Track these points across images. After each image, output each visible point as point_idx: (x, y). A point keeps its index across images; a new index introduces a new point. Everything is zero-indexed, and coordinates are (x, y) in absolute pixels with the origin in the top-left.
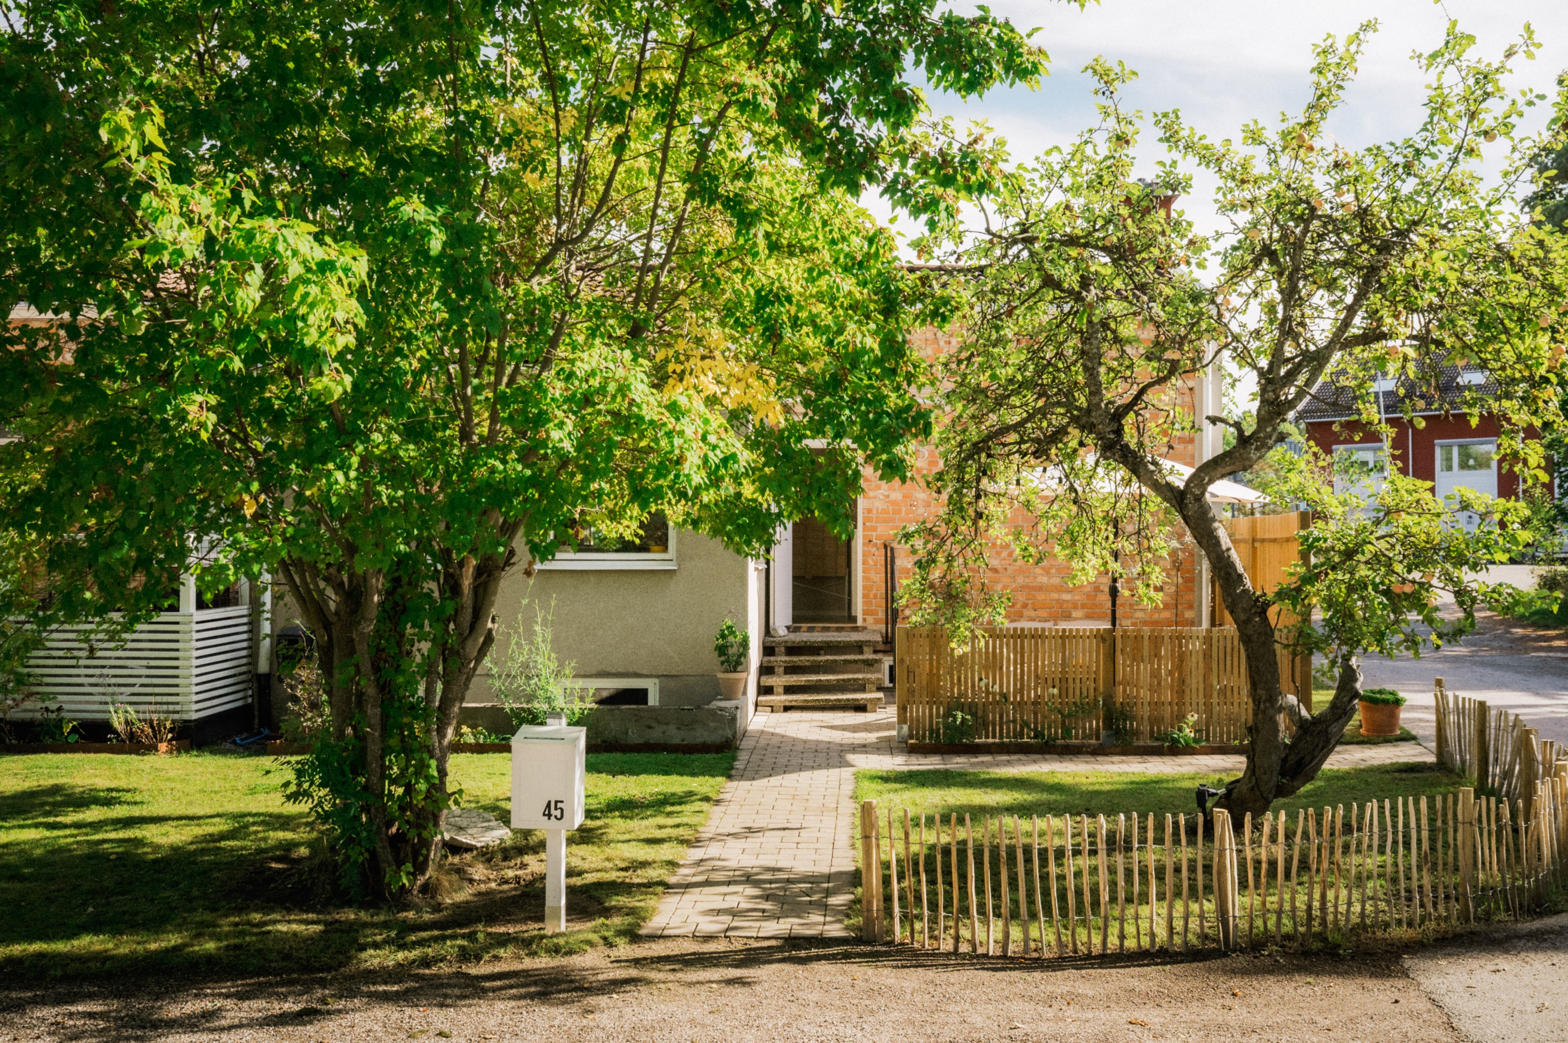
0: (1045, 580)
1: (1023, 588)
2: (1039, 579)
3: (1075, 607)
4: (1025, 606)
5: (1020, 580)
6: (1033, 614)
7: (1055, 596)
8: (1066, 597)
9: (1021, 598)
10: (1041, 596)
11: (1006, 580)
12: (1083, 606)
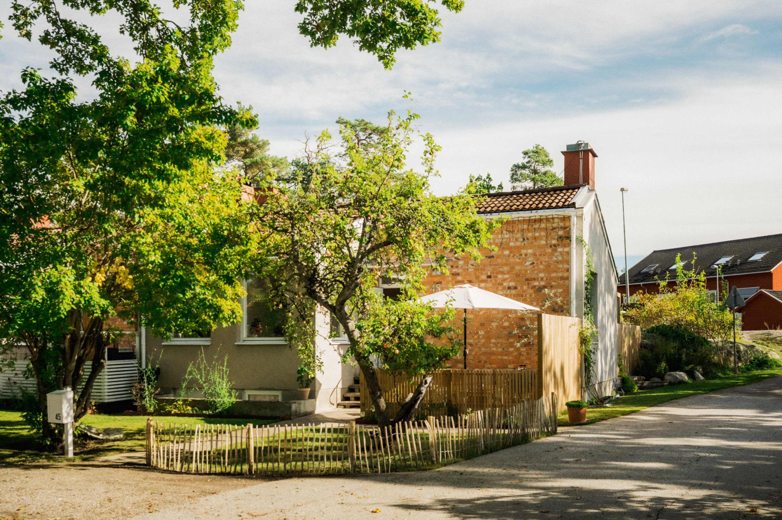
0: (495, 349)
1: (485, 353)
2: (492, 349)
3: (510, 363)
4: (486, 362)
5: (483, 349)
6: (489, 366)
7: (499, 357)
8: (505, 358)
9: (483, 358)
10: (493, 357)
11: (477, 350)
12: (514, 362)
